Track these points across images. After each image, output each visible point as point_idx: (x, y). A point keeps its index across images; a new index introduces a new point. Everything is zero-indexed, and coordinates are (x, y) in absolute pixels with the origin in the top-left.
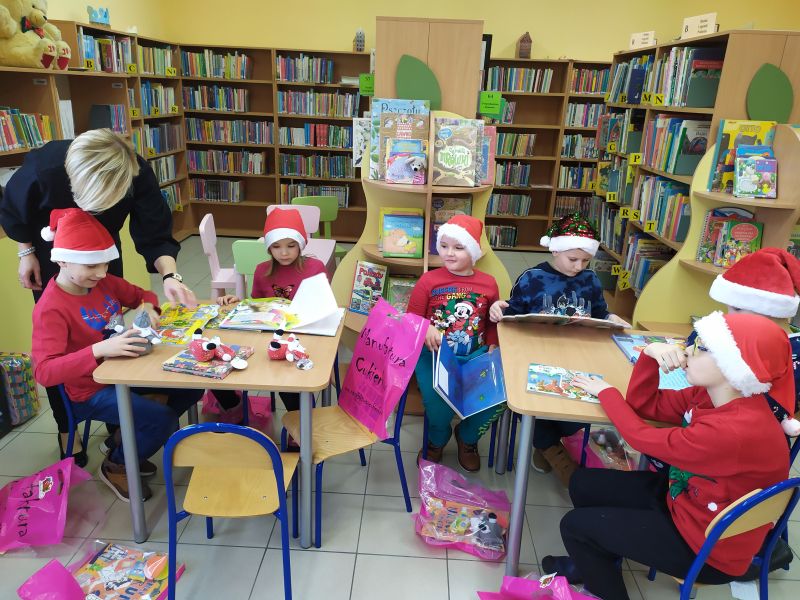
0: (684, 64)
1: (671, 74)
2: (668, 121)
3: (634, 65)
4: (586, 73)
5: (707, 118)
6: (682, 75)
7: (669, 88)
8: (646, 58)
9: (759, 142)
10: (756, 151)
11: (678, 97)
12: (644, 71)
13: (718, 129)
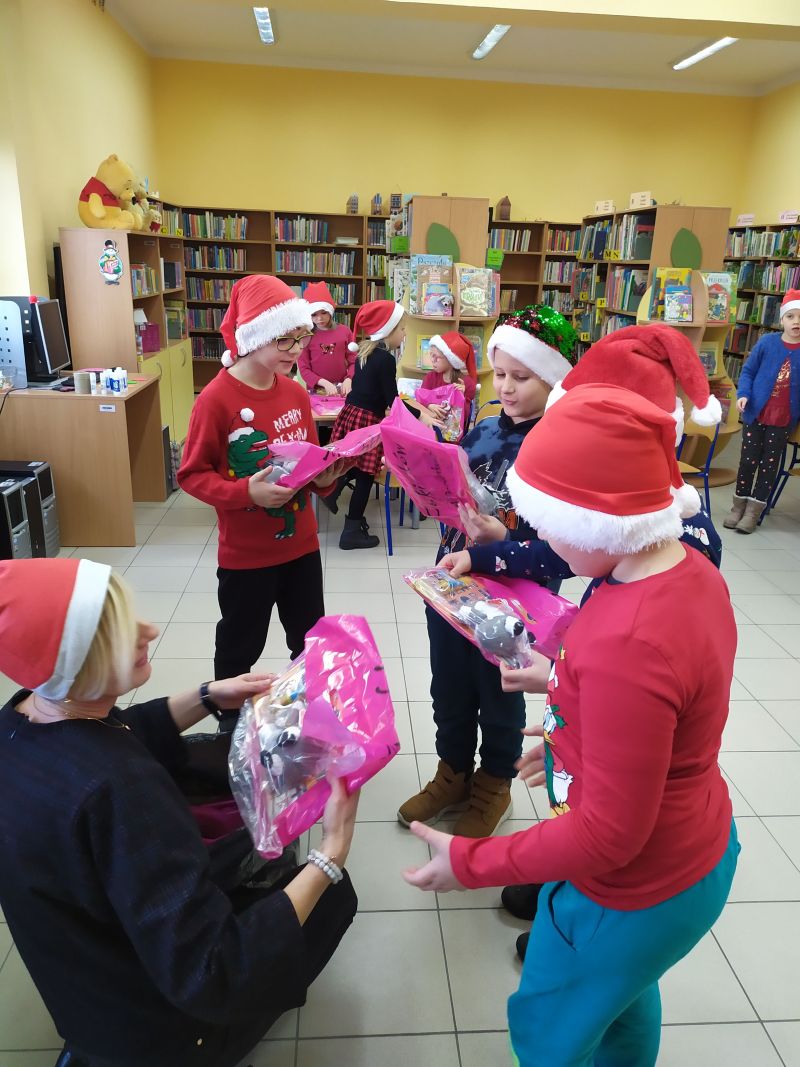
0: (632, 228)
1: (624, 235)
2: (623, 271)
3: (598, 227)
4: (560, 234)
5: (645, 267)
6: (631, 236)
7: (622, 247)
8: (607, 222)
9: (681, 283)
10: (678, 289)
11: (629, 253)
12: (606, 233)
13: (653, 274)
